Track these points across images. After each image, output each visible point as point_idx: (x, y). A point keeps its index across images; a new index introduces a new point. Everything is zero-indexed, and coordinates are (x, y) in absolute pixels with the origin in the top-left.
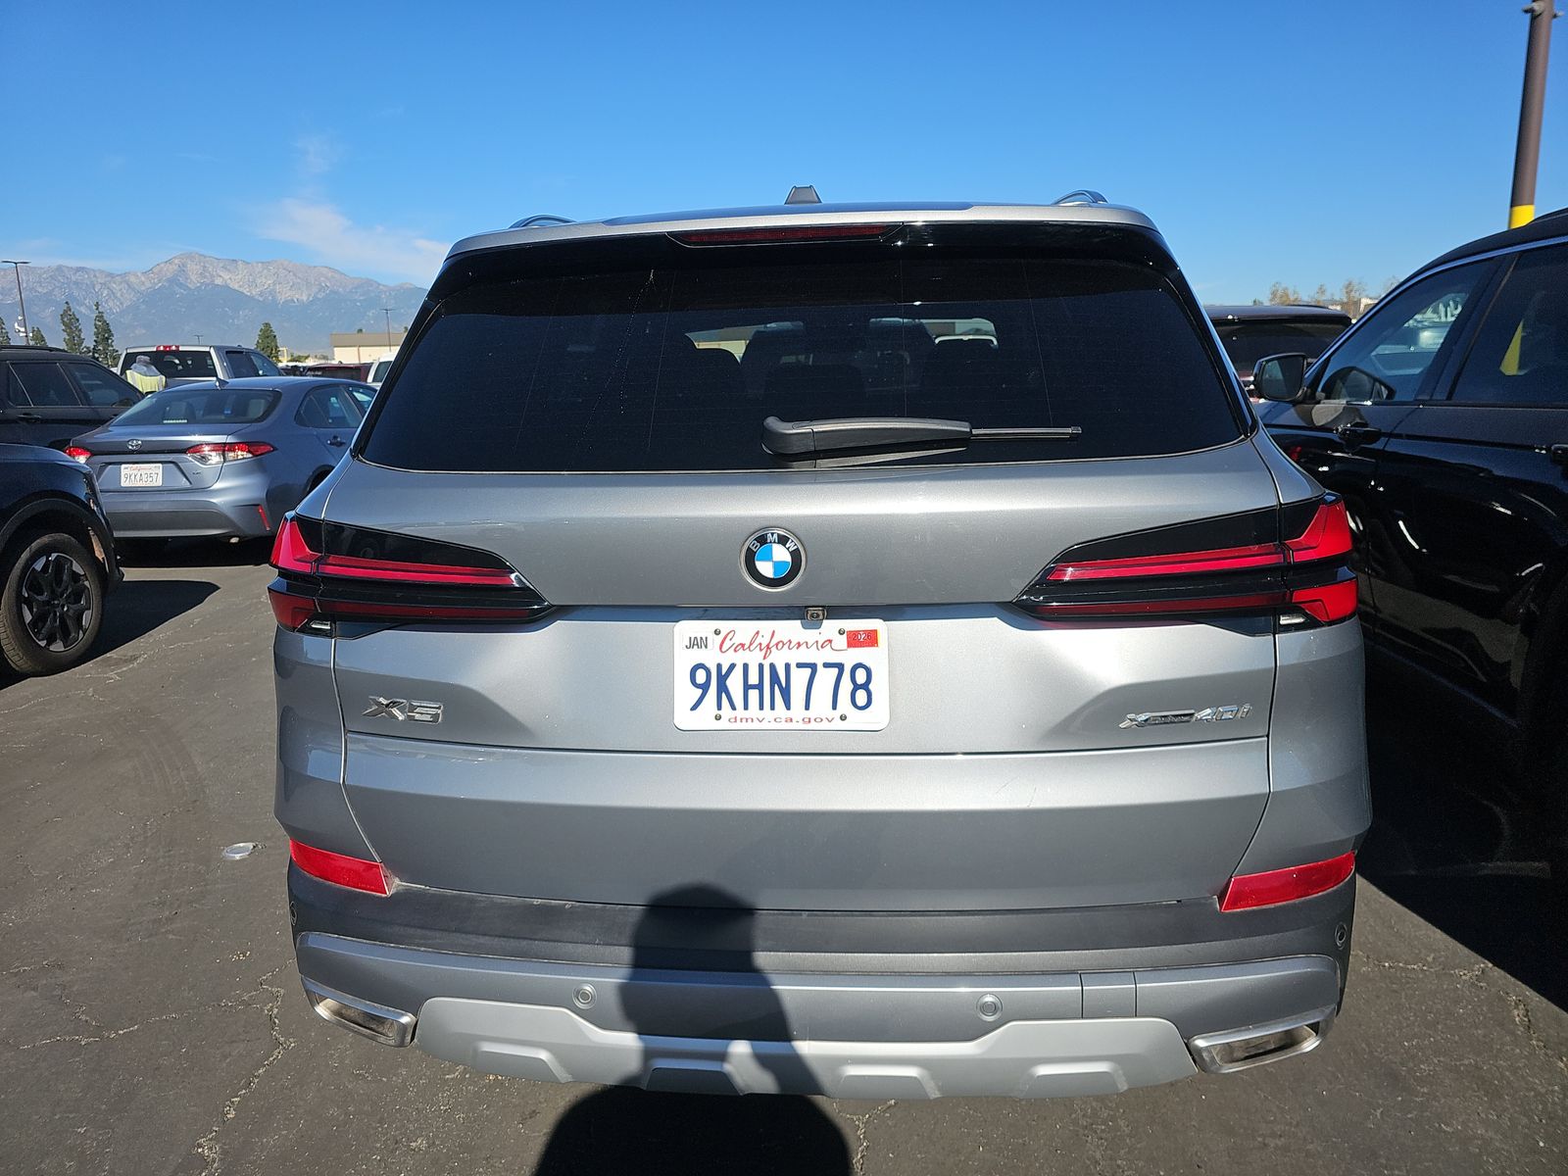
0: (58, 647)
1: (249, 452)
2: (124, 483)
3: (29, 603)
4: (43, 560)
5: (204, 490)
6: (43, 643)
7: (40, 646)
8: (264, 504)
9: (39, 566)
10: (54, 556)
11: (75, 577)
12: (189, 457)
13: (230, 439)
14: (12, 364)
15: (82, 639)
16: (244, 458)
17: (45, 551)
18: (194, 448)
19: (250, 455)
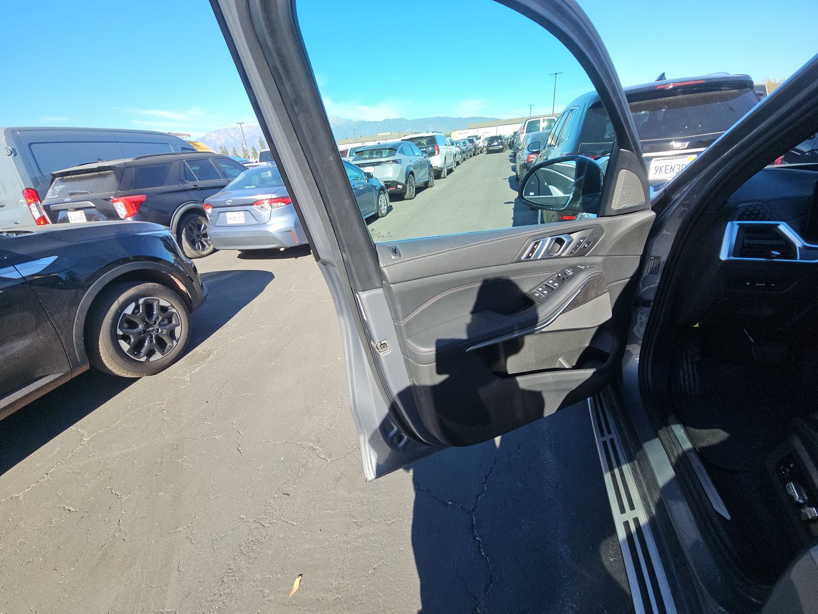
0: (157, 356)
1: (283, 202)
2: (230, 222)
3: (126, 338)
4: (133, 305)
5: (264, 224)
6: (144, 359)
7: (141, 362)
8: (293, 230)
9: (129, 310)
10: (141, 301)
11: (164, 309)
12: (255, 207)
13: (274, 196)
14: (186, 161)
15: (175, 346)
16: (281, 206)
17: (134, 299)
18: (256, 203)
19: (284, 204)
